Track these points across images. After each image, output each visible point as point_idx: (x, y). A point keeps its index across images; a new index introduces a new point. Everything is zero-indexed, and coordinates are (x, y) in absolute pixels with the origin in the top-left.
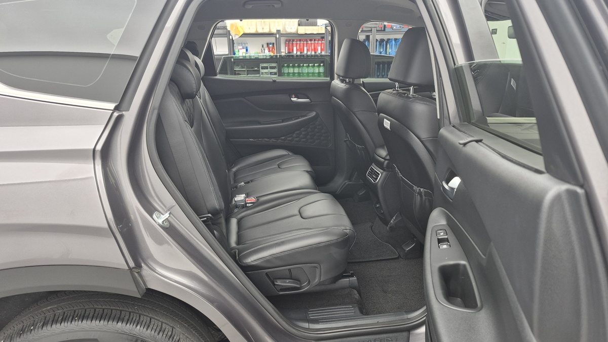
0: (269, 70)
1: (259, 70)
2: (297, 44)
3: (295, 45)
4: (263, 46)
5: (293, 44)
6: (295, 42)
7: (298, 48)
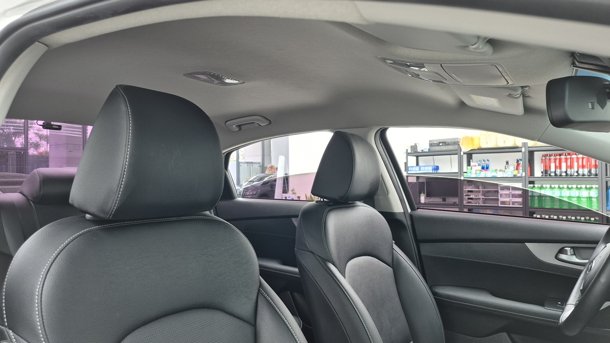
0: (511, 191)
1: (497, 192)
2: (555, 160)
3: (552, 161)
4: (507, 163)
5: (550, 159)
6: (552, 158)
7: (558, 164)
